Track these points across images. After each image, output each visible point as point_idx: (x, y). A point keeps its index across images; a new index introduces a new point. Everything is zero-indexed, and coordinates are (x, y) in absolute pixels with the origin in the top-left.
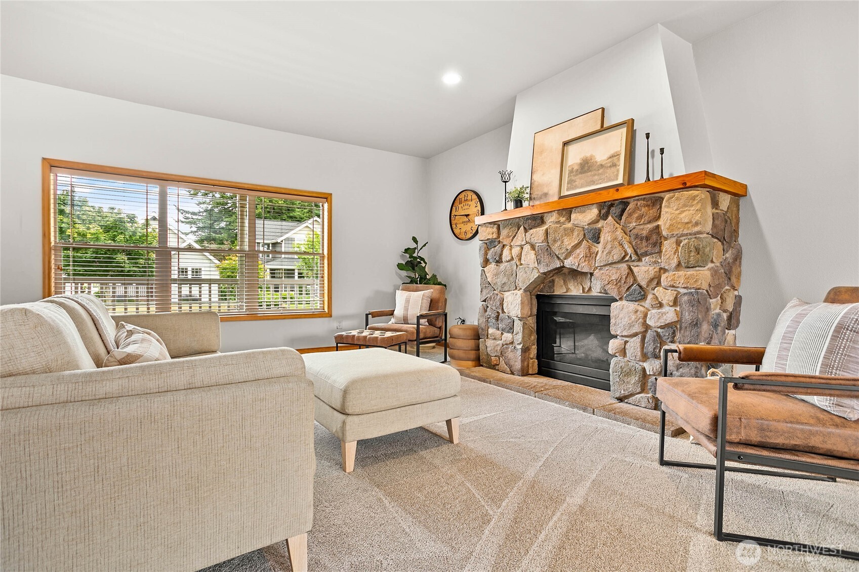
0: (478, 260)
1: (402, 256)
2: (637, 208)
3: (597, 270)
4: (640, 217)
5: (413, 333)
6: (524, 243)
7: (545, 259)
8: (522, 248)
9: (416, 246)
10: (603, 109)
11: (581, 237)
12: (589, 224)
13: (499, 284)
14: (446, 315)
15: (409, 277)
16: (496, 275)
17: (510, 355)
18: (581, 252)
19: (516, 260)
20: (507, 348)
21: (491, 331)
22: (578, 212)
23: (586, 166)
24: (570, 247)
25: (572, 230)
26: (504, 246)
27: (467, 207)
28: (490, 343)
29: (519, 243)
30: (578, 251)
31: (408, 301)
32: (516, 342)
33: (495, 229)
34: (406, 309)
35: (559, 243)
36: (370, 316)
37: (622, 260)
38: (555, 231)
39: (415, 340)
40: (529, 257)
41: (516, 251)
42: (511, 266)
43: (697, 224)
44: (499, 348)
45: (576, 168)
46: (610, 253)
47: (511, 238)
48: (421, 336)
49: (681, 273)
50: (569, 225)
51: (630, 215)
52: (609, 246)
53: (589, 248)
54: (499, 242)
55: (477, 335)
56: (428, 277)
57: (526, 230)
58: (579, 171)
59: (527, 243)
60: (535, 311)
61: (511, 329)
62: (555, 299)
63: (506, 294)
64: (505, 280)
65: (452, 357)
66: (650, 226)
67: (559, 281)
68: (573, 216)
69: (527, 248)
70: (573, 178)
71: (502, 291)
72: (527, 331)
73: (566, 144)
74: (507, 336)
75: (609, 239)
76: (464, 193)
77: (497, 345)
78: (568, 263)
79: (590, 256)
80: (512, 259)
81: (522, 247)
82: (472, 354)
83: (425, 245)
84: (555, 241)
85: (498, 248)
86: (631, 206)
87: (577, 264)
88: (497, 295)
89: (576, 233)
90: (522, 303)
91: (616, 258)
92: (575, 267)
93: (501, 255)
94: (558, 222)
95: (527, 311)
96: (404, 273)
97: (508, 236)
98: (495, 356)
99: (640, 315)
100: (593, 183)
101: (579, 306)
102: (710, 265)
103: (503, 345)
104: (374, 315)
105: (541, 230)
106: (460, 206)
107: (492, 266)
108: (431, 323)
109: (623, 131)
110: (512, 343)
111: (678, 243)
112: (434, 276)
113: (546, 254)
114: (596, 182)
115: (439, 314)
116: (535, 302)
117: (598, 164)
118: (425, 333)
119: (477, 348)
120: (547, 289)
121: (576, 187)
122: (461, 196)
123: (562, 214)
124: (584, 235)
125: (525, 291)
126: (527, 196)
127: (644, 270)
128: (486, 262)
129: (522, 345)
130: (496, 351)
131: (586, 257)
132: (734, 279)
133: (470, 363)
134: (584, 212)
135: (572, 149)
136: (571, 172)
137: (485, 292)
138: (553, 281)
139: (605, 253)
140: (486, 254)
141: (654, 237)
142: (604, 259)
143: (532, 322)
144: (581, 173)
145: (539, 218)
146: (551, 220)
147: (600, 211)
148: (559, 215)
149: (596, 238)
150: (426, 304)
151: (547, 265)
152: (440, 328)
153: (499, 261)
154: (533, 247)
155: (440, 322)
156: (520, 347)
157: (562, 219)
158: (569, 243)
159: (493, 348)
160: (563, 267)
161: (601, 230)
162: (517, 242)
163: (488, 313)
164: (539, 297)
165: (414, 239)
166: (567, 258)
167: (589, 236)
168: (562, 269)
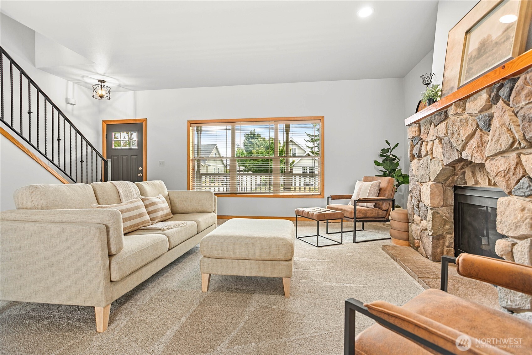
1: (379, 155)
3: (488, 161)
6: (434, 138)
7: (448, 151)
8: (434, 142)
9: (389, 147)
11: (475, 126)
12: (481, 111)
13: (419, 176)
16: (417, 168)
17: (426, 240)
18: (474, 142)
19: (430, 154)
20: (424, 234)
21: (415, 217)
22: (471, 101)
23: (483, 48)
24: (464, 138)
25: (467, 121)
26: (422, 142)
28: (414, 227)
30: (472, 142)
32: (429, 229)
33: (417, 127)
34: (358, 195)
35: (456, 135)
36: (330, 199)
37: (511, 148)
38: (453, 123)
39: (353, 218)
40: (438, 151)
41: (429, 145)
42: (427, 160)
44: (419, 233)
45: (474, 54)
46: (498, 140)
47: (427, 134)
48: (358, 215)
50: (465, 116)
51: (517, 94)
52: (497, 133)
53: (481, 137)
54: (420, 139)
55: (407, 219)
57: (435, 126)
58: (477, 56)
59: (437, 137)
60: (451, 201)
61: (426, 217)
62: (467, 191)
63: (424, 184)
64: (423, 173)
67: (468, 173)
68: (467, 106)
69: (437, 141)
70: (471, 66)
71: (422, 182)
73: (468, 32)
74: (424, 223)
75: (498, 126)
77: (418, 230)
78: (465, 155)
79: (481, 145)
80: (427, 154)
82: (405, 235)
83: (396, 145)
84: (453, 133)
85: (419, 145)
86: (518, 84)
87: (470, 155)
88: (418, 185)
89: (469, 123)
90: (432, 194)
91: (505, 146)
92: (469, 159)
93: (421, 150)
94: (457, 114)
95: (439, 200)
97: (425, 133)
98: (418, 239)
100: (487, 65)
101: (487, 199)
103: (422, 231)
104: (334, 198)
105: (444, 125)
107: (416, 161)
110: (426, 229)
113: (448, 147)
114: (489, 64)
116: (450, 193)
117: (494, 42)
119: (408, 231)
120: (459, 181)
121: (473, 74)
122: (422, 103)
123: (460, 105)
124: (477, 124)
125: (437, 181)
128: (412, 157)
129: (432, 232)
130: (417, 234)
131: (478, 147)
133: (404, 242)
134: (475, 99)
135: (473, 35)
136: (470, 59)
137: (412, 183)
138: (464, 173)
139: (494, 141)
140: (412, 150)
142: (493, 148)
143: (448, 213)
145: (443, 113)
146: (452, 113)
147: (490, 96)
148: (456, 107)
149: (488, 126)
150: (374, 191)
153: (420, 156)
154: (441, 140)
156: (430, 234)
157: (459, 111)
158: (464, 135)
159: (415, 232)
160: (461, 158)
161: (491, 117)
162: (430, 138)
163: (413, 201)
164: (456, 188)
165: (387, 141)
166: (463, 149)
167: (481, 124)
168: (461, 160)
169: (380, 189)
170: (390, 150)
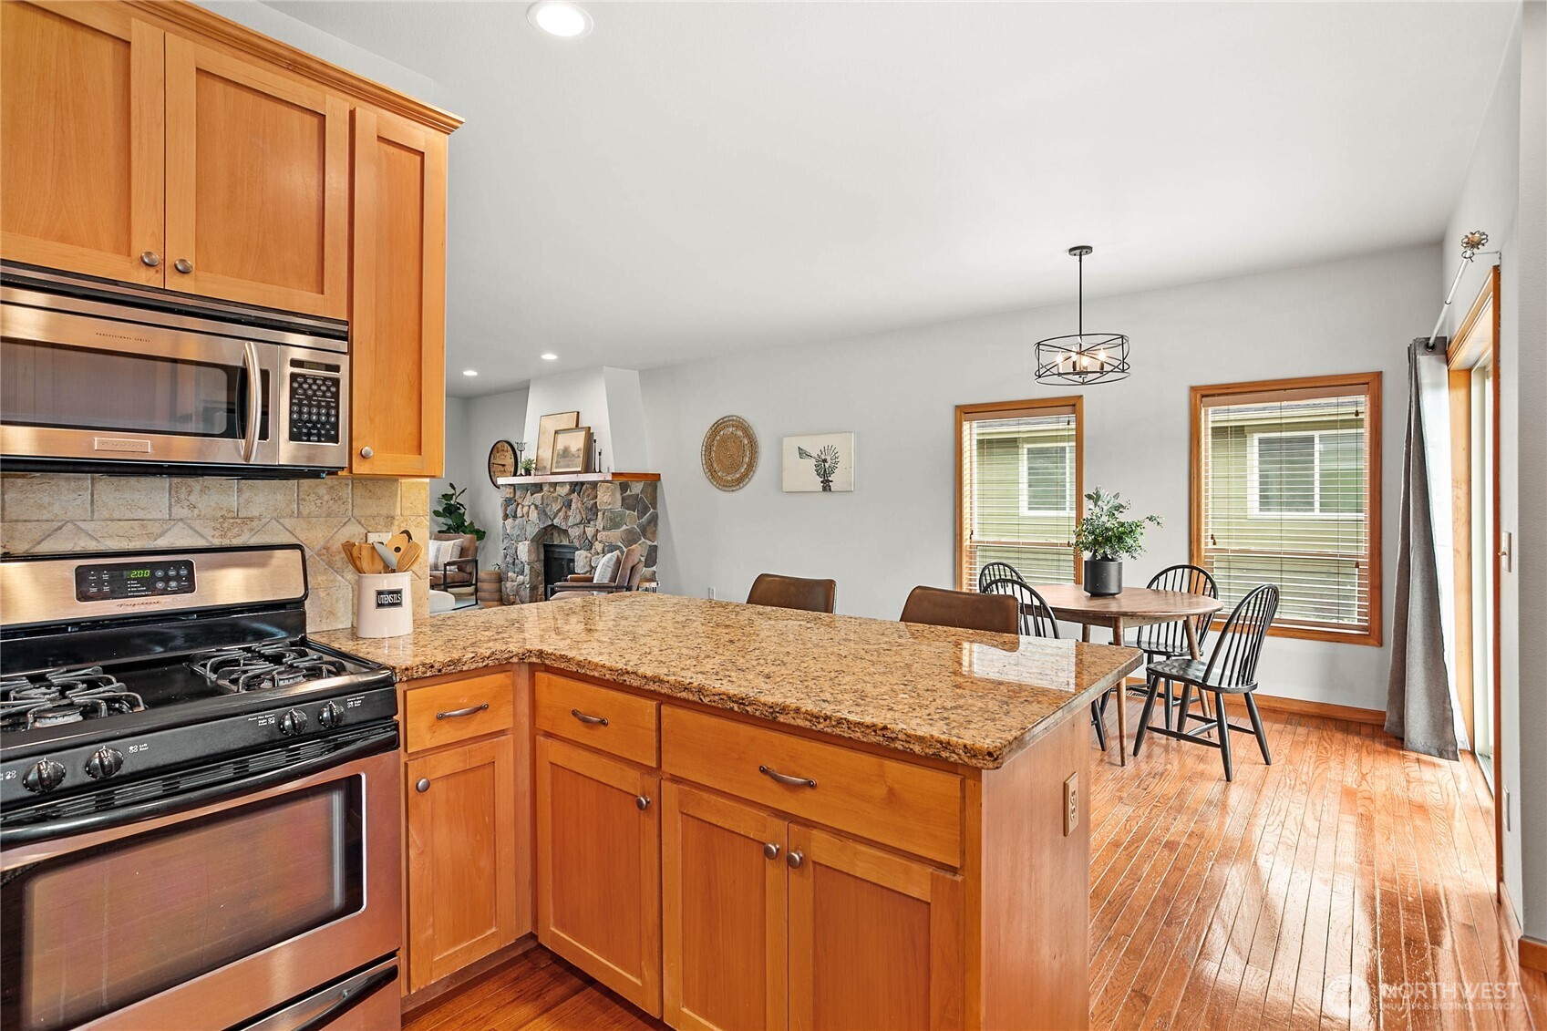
0: (501, 515)
1: (439, 502)
2: (587, 489)
3: (569, 528)
4: (588, 496)
5: (440, 578)
6: (530, 503)
7: (543, 517)
8: (530, 508)
9: (453, 492)
10: (578, 413)
11: (561, 504)
12: (566, 495)
13: (514, 535)
14: (476, 562)
15: (446, 524)
16: (512, 528)
17: (522, 593)
18: (562, 514)
19: (526, 516)
20: (520, 586)
21: (510, 574)
22: (560, 486)
23: (566, 452)
24: (556, 510)
25: (557, 499)
26: (518, 504)
27: (502, 457)
28: (509, 584)
29: (527, 504)
30: (560, 514)
31: (438, 550)
32: (528, 580)
33: (512, 490)
34: (437, 557)
35: (550, 506)
37: (581, 523)
38: (548, 497)
40: (534, 515)
41: (526, 509)
42: (522, 521)
43: (609, 504)
44: (514, 587)
45: (561, 452)
46: (575, 517)
47: (523, 499)
48: (449, 580)
49: (604, 533)
50: (555, 495)
51: (584, 493)
52: (575, 512)
53: (566, 512)
54: (515, 501)
55: (500, 579)
56: (466, 524)
57: (532, 495)
58: (562, 454)
59: (532, 504)
60: (542, 557)
61: (522, 573)
62: (554, 548)
63: (520, 543)
64: (519, 532)
65: (481, 600)
66: (592, 502)
67: (556, 535)
68: (557, 488)
69: (533, 507)
70: (559, 460)
71: (517, 542)
72: (533, 574)
73: (556, 432)
74: (521, 578)
75: (575, 507)
76: (500, 444)
77: (513, 585)
78: (556, 522)
79: (566, 518)
80: (523, 516)
81: (529, 506)
82: (496, 596)
83: (464, 491)
84: (547, 505)
85: (514, 506)
86: (584, 487)
87: (560, 523)
88: (513, 544)
89: (559, 502)
90: (529, 551)
91: (578, 521)
92: (559, 525)
93: (516, 511)
94: (549, 491)
95: (534, 557)
96: (442, 520)
97: (521, 497)
98: (512, 593)
99: (588, 559)
101: (567, 553)
102: (624, 527)
103: (517, 585)
105: (539, 496)
106: (498, 455)
107: (510, 520)
108: (460, 569)
109: (583, 434)
110: (523, 583)
111: (604, 514)
112: (472, 523)
113: (543, 514)
114: (568, 467)
115: (468, 561)
116: (542, 550)
117: (570, 452)
118: (453, 578)
119: (500, 591)
120: (549, 540)
121: (560, 467)
122: (499, 445)
123: (552, 486)
124: (563, 503)
125: (532, 541)
126: (534, 466)
127: (590, 531)
128: (506, 517)
130: (513, 589)
131: (564, 518)
132: (649, 535)
133: (495, 603)
134: (563, 486)
135: (560, 436)
136: (558, 454)
137: (506, 541)
138: (552, 534)
139: (573, 517)
140: (506, 510)
141: (594, 509)
142: (573, 521)
143: (540, 566)
144: (564, 457)
145: (539, 486)
146: (546, 488)
147: (571, 488)
148: (550, 486)
149: (569, 506)
150: (457, 552)
151: (544, 523)
152: (470, 574)
153: (515, 517)
154: (536, 507)
155: (469, 568)
156: (530, 583)
157: (552, 490)
158: (556, 507)
159: (511, 587)
160: (553, 525)
161: (571, 500)
162: (526, 503)
163: (508, 559)
164: (545, 546)
165: (452, 485)
166: (554, 518)
167: (566, 504)
168: (553, 526)
169: (462, 549)
170: (454, 497)
